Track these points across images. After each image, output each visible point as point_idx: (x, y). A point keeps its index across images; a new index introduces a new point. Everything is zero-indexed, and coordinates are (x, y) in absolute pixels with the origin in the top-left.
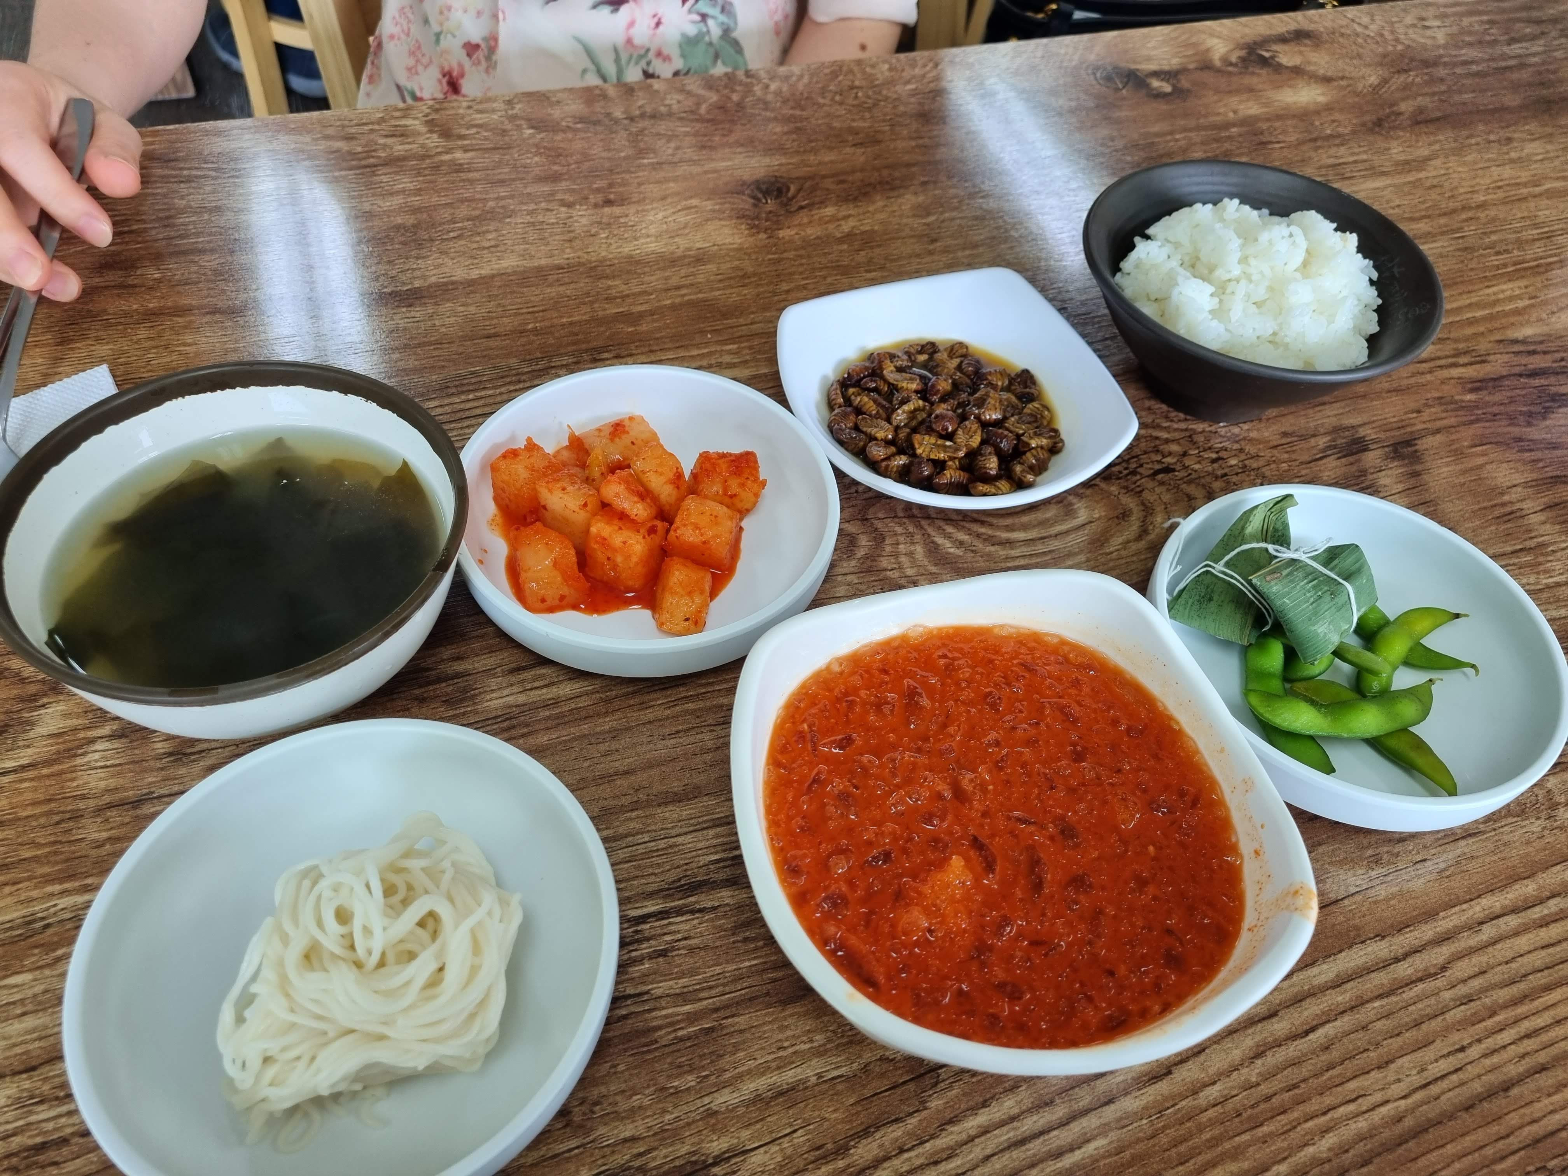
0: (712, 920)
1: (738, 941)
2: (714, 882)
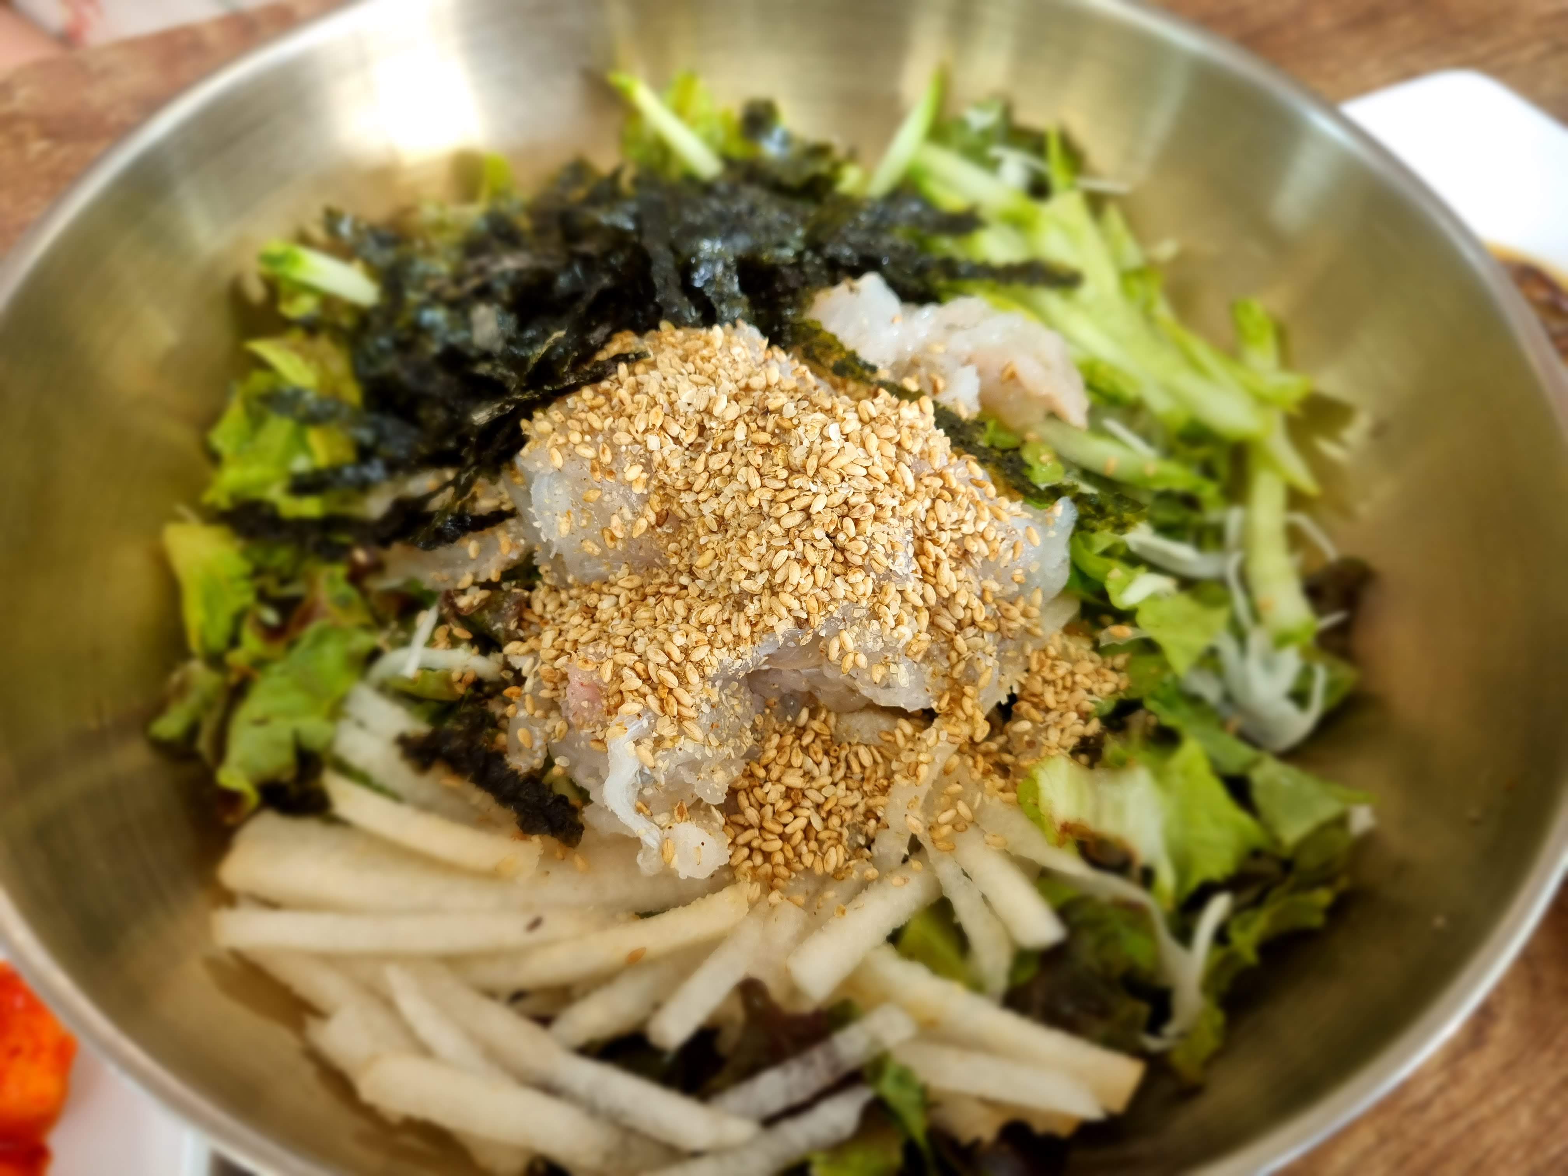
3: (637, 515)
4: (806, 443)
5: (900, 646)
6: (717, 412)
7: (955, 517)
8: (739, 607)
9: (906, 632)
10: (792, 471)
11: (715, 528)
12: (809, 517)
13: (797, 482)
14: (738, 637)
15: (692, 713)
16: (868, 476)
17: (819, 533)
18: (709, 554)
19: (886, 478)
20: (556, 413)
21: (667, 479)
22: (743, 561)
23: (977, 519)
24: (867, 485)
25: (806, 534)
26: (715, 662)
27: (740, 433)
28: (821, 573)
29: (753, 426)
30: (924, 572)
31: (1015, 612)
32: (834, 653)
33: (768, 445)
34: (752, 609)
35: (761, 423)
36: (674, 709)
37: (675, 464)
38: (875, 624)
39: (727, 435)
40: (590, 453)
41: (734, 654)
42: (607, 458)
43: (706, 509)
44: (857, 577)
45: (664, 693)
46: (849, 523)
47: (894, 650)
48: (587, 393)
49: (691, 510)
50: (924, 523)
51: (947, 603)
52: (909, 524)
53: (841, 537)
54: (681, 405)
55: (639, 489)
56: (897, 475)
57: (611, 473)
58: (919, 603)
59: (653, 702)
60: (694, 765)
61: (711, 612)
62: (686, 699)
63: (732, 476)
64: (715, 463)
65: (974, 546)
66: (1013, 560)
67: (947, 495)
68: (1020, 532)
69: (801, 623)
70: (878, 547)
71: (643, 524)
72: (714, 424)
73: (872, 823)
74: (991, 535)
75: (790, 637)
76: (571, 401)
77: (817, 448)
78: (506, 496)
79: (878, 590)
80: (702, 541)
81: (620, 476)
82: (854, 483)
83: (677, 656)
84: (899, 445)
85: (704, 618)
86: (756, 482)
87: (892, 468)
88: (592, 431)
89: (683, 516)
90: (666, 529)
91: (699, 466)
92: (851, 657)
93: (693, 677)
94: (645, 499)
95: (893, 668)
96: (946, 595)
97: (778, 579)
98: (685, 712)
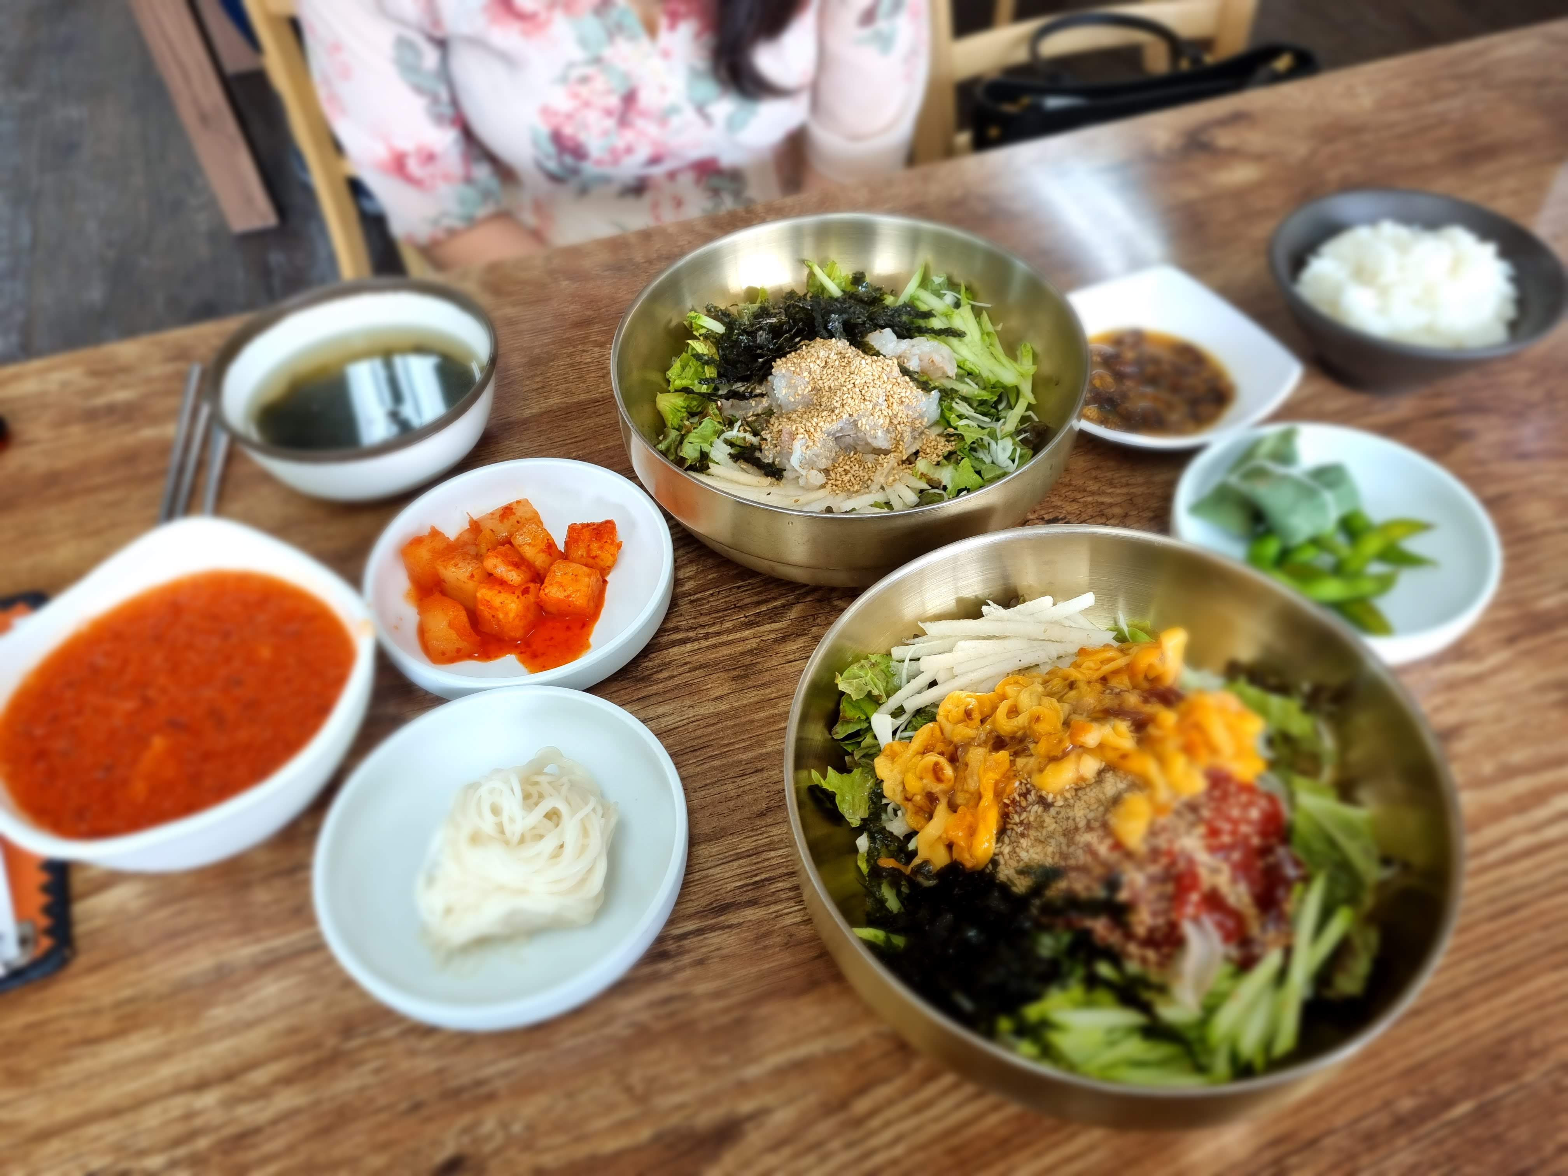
0: (738, 933)
1: (760, 949)
2: (739, 903)
3: (806, 387)
4: (855, 365)
5: (879, 424)
6: (830, 357)
7: (899, 391)
8: (833, 411)
9: (881, 421)
10: (851, 373)
11: (828, 390)
12: (855, 386)
13: (852, 376)
14: (833, 420)
15: (817, 440)
16: (872, 375)
17: (857, 390)
18: (826, 398)
19: (878, 376)
20: (784, 359)
21: (815, 376)
22: (835, 398)
23: (906, 392)
24: (872, 377)
25: (853, 390)
26: (825, 427)
27: (837, 363)
28: (857, 401)
29: (841, 361)
30: (889, 406)
31: (917, 422)
32: (859, 425)
33: (845, 366)
34: (837, 412)
35: (843, 360)
36: (813, 437)
37: (818, 372)
38: (872, 417)
39: (833, 364)
40: (793, 369)
41: (831, 425)
42: (798, 370)
43: (825, 384)
44: (867, 403)
45: (810, 434)
46: (866, 387)
47: (878, 426)
48: (793, 353)
49: (821, 385)
50: (889, 391)
51: (896, 416)
52: (884, 390)
53: (863, 392)
54: (821, 356)
55: (807, 379)
56: (881, 376)
57: (799, 374)
58: (887, 414)
59: (807, 436)
60: (817, 456)
61: (825, 413)
62: (816, 435)
63: (834, 375)
64: (829, 372)
65: (904, 400)
66: (916, 405)
67: (897, 384)
68: (920, 397)
69: (850, 415)
70: (874, 394)
71: (807, 390)
72: (829, 360)
73: (870, 481)
74: (910, 397)
75: (847, 420)
76: (788, 356)
77: (858, 366)
78: (764, 389)
79: (874, 408)
80: (824, 394)
81: (801, 375)
82: (868, 377)
83: (814, 424)
84: (883, 368)
85: (823, 415)
86: (840, 376)
87: (880, 374)
88: (794, 363)
89: (819, 388)
90: (814, 392)
91: (825, 372)
92: (864, 426)
93: (819, 430)
94: (808, 383)
95: (877, 431)
96: (895, 413)
97: (845, 402)
98: (815, 439)
